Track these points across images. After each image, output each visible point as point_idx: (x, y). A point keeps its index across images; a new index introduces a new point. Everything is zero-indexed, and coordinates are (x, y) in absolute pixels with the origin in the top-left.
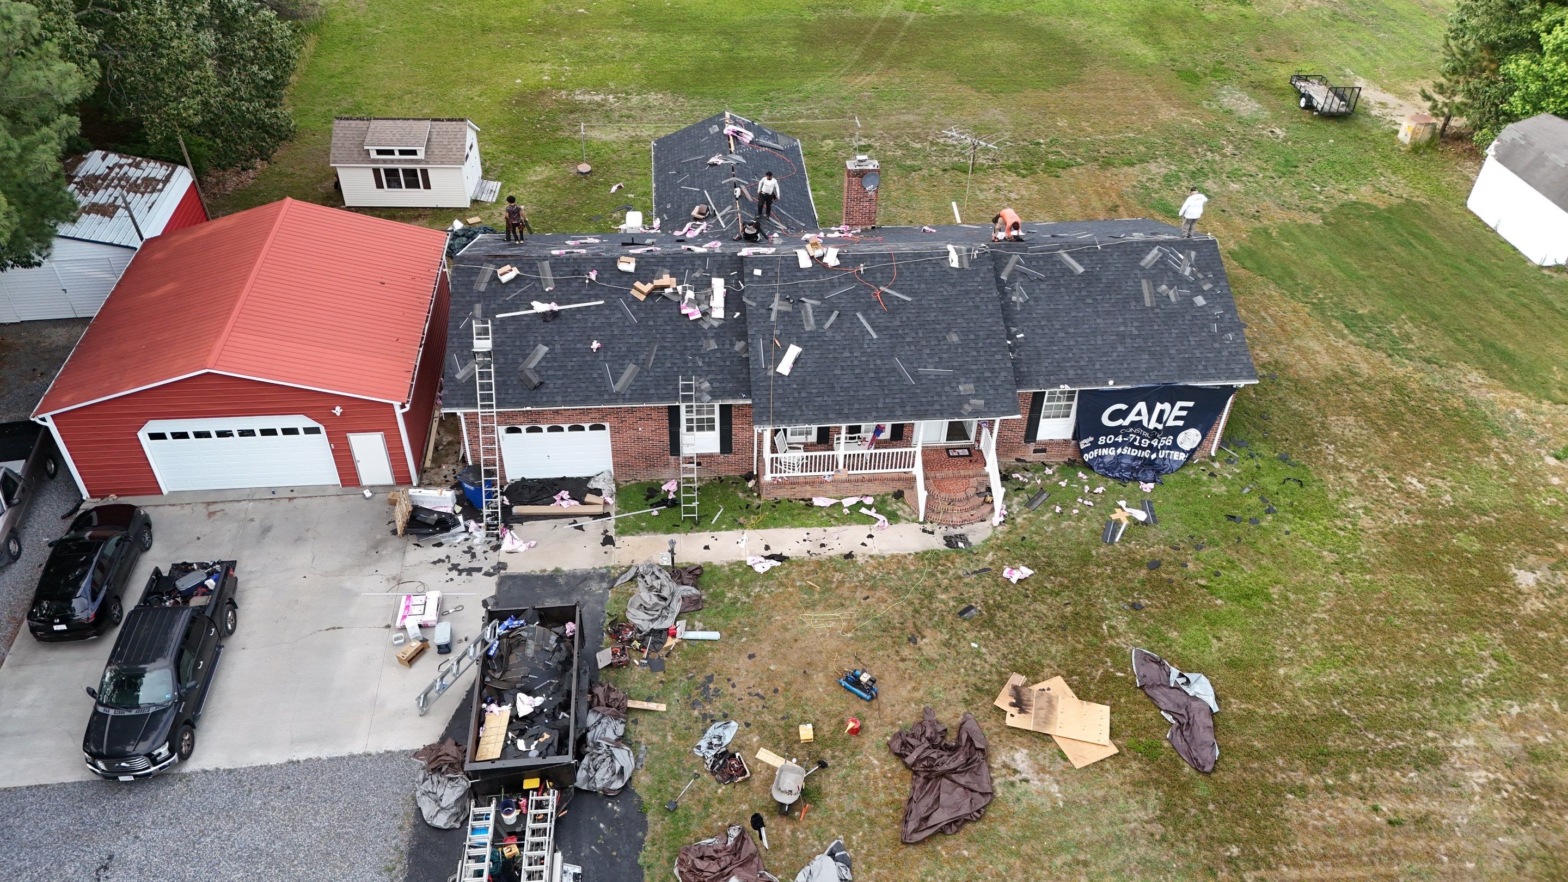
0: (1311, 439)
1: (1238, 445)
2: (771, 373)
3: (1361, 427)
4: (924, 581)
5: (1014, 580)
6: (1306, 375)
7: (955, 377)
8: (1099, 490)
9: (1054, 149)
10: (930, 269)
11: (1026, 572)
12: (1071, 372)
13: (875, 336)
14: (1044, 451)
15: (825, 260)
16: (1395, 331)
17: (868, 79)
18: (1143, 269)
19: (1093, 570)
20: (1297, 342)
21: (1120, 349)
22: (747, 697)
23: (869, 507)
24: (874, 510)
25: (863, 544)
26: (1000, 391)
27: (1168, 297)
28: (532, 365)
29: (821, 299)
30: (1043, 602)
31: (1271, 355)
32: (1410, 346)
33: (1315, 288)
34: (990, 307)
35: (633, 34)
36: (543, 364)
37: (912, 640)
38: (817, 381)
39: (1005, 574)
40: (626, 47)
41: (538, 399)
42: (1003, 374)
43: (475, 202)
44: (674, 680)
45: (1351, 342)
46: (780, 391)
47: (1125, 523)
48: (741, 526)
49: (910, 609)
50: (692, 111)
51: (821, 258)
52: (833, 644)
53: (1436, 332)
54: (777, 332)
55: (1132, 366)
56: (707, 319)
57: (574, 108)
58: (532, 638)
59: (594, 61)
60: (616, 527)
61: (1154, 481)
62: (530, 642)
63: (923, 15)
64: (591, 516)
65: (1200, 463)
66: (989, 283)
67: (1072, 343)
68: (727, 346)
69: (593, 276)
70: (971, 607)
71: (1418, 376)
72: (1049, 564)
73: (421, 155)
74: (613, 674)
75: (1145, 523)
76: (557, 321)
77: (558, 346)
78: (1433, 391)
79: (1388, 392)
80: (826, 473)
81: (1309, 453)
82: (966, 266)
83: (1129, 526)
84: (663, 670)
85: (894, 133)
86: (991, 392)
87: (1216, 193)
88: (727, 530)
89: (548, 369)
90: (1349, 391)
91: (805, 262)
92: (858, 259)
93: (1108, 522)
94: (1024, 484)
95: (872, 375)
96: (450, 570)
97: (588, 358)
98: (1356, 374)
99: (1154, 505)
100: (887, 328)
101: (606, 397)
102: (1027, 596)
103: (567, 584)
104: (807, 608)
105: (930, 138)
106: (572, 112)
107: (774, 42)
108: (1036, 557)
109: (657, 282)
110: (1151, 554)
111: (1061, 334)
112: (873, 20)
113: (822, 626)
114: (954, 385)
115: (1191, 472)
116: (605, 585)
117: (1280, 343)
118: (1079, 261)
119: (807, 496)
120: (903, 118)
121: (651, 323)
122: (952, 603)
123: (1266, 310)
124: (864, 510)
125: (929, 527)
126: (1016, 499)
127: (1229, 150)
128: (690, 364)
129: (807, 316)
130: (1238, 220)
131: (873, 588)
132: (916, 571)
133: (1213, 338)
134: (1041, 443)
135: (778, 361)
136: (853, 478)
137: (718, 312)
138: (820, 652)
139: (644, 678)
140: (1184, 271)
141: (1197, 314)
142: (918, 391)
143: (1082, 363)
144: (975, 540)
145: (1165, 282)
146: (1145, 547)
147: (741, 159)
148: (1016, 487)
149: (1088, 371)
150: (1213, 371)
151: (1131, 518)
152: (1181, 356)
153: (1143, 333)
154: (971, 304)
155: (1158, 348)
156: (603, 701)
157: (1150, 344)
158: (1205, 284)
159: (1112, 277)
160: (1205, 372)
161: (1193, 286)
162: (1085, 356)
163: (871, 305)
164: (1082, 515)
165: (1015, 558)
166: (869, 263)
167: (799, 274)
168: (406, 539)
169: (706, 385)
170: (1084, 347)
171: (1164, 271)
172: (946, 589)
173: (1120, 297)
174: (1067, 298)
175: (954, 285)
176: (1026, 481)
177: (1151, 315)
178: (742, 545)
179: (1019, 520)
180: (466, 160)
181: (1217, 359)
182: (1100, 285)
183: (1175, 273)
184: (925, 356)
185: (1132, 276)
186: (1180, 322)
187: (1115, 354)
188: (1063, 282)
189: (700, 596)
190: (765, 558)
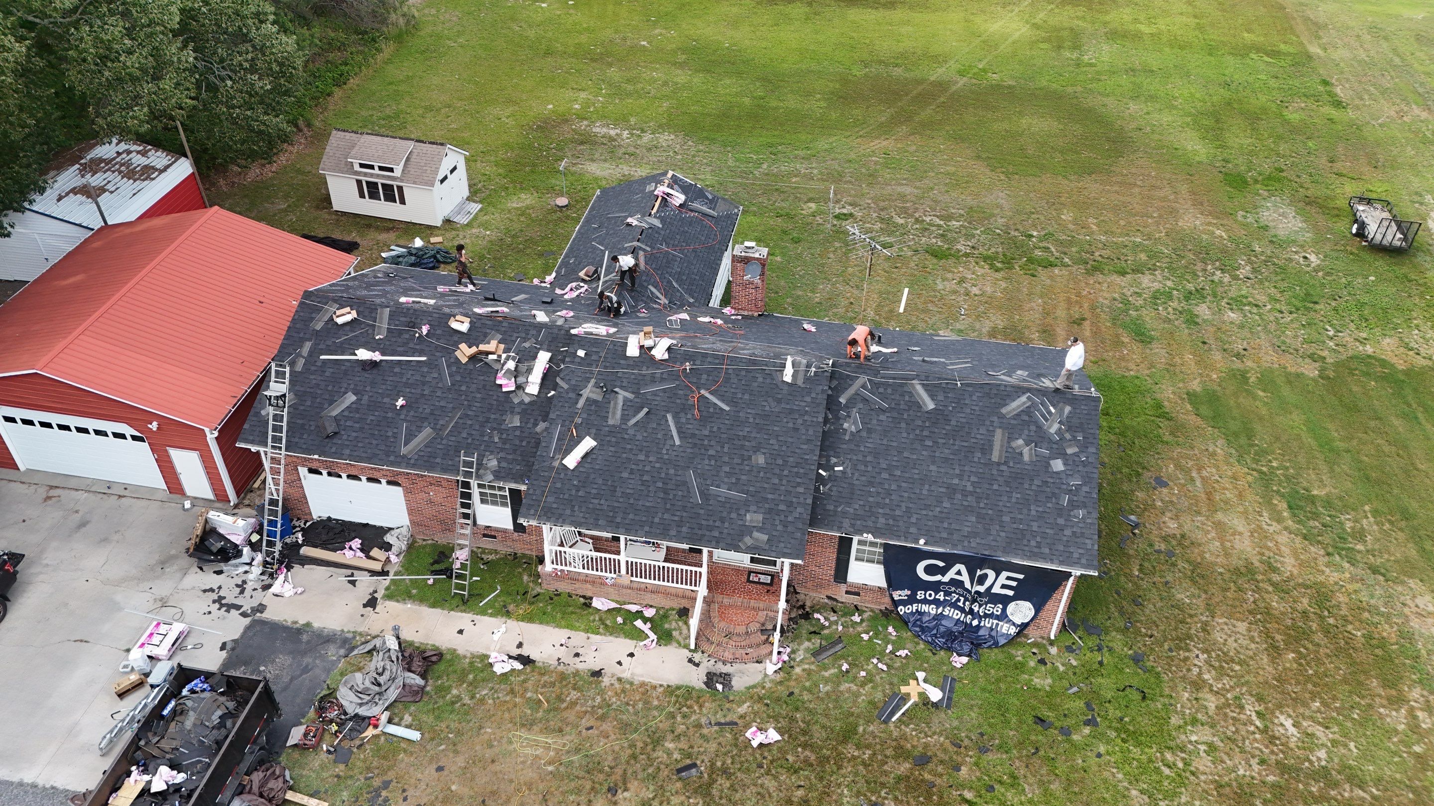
0: (1182, 642)
1: (1092, 630)
2: (556, 464)
3: (1252, 639)
4: (659, 721)
5: (755, 744)
6: (1213, 559)
7: (746, 503)
8: (903, 653)
9: (1044, 244)
10: (760, 380)
11: (773, 736)
12: (882, 520)
13: (677, 442)
14: (858, 594)
15: (653, 352)
16: (1348, 525)
17: (885, 143)
18: (1003, 417)
19: (851, 750)
20: (1220, 516)
21: (946, 504)
23: (645, 620)
24: (649, 625)
25: (620, 663)
26: (790, 529)
27: (1021, 454)
28: (334, 413)
29: (636, 393)
30: (775, 777)
31: (1180, 526)
32: (1360, 547)
33: (1273, 453)
34: (811, 432)
35: (679, 72)
36: (346, 413)
37: (613, 791)
38: (600, 481)
39: (748, 734)
40: (665, 83)
41: (327, 449)
42: (799, 510)
43: (447, 221)
44: (351, 777)
45: (1286, 528)
46: (559, 485)
47: (914, 699)
48: (508, 614)
49: (629, 752)
50: (694, 156)
51: (650, 349)
52: (530, 774)
53: (1400, 535)
54: (578, 420)
55: (953, 526)
56: (520, 392)
57: (586, 140)
58: (194, 709)
59: (629, 95)
60: (387, 589)
61: (969, 656)
62: (191, 713)
63: (974, 81)
64: (369, 571)
65: (1035, 644)
66: (818, 405)
67: (894, 487)
68: (530, 425)
69: (425, 330)
70: (694, 765)
71: (1351, 587)
72: (804, 732)
73: (398, 173)
74: (296, 755)
75: (936, 705)
76: (375, 371)
77: (366, 398)
78: (1364, 609)
79: (1305, 601)
80: (608, 575)
81: (1171, 658)
82: (800, 382)
83: (916, 705)
84: (346, 763)
85: (882, 204)
86: (780, 528)
87: (1204, 321)
88: (491, 615)
89: (348, 418)
90: (1258, 590)
91: (633, 350)
92: (689, 357)
93: (895, 695)
94: (823, 627)
95: (660, 485)
96: (214, 602)
97: (390, 415)
98: (1275, 570)
99: (957, 685)
100: (693, 435)
101: (392, 458)
102: (760, 766)
103: (308, 642)
104: (523, 725)
105: (917, 215)
106: (582, 143)
107: (809, 94)
108: (792, 719)
109: (483, 347)
110: (926, 746)
111: (885, 475)
112: (919, 82)
113: (528, 751)
114: (742, 512)
115: (1018, 654)
116: (342, 652)
117: (1199, 513)
118: (932, 397)
119: (589, 594)
120: (899, 189)
121: (463, 388)
122: (676, 756)
123: (1199, 470)
124: (639, 623)
125: (697, 657)
126: (807, 644)
127: (1245, 271)
128: (486, 438)
129: (615, 408)
130: (1217, 356)
131: (602, 718)
132: (657, 708)
133: (1060, 511)
134: (852, 585)
135: (568, 452)
136: (635, 585)
137: (533, 388)
138: (511, 781)
139: (323, 767)
140: (1050, 427)
141: (1049, 480)
142: (702, 512)
143: (898, 513)
144: (738, 683)
145: (1024, 436)
146: (922, 735)
147: (657, 223)
148: (812, 629)
149: (901, 523)
150: (1047, 551)
151: (923, 696)
152: (1015, 526)
153: (978, 490)
154: (791, 425)
155: (990, 512)
156: (255, 788)
157: (982, 505)
158: (1070, 446)
159: (964, 420)
160: (1036, 550)
161: (1055, 446)
162: (903, 504)
163: (685, 408)
164: (869, 679)
165: (769, 717)
166: (698, 362)
167: (622, 362)
168: (194, 560)
169: (494, 463)
170: (906, 495)
171: (1026, 424)
172: (679, 736)
173: (965, 444)
174: (905, 435)
175: (779, 401)
176: (827, 624)
177: (995, 472)
178: (496, 637)
179: (798, 670)
180: (442, 181)
181: (1056, 537)
182: (947, 427)
183: (1039, 427)
184: (723, 474)
185: (988, 423)
186: (1026, 486)
187: (938, 509)
188: (905, 416)
189: (425, 686)
190: (510, 657)
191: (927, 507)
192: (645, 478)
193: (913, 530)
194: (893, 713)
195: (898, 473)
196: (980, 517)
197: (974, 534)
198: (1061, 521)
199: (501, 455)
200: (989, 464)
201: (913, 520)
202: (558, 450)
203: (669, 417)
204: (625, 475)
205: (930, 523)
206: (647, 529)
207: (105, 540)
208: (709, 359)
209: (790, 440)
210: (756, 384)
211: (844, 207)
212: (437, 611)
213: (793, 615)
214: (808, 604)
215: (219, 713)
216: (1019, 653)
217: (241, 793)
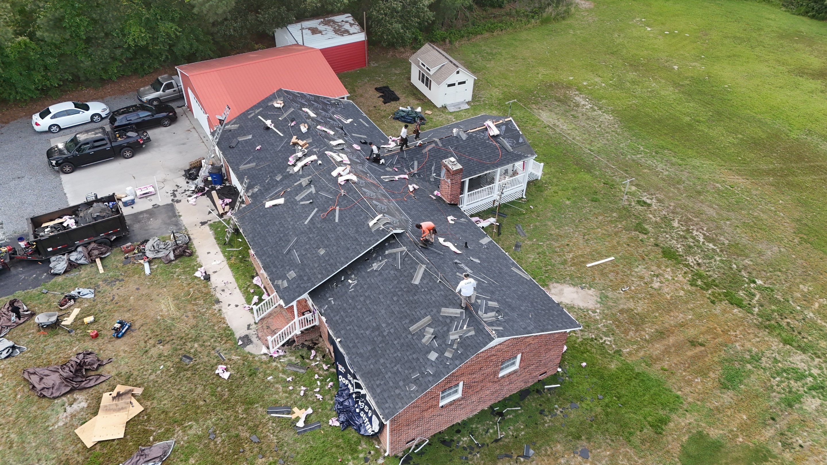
2: (264, 202)
4: (206, 335)
5: (217, 372)
7: (297, 266)
8: (319, 397)
9: (755, 292)
10: (362, 217)
11: (226, 375)
13: (306, 223)
15: (340, 178)
18: (439, 312)
19: (240, 408)
22: (111, 295)
23: (259, 298)
24: (257, 301)
25: (229, 305)
26: (297, 289)
27: (424, 336)
28: (240, 140)
29: (317, 192)
34: (352, 255)
35: (671, 89)
36: (243, 142)
37: (160, 342)
38: (268, 219)
39: (220, 366)
40: (652, 91)
41: (226, 152)
42: (309, 284)
43: (445, 107)
44: (119, 270)
46: (256, 211)
47: (293, 417)
48: (229, 259)
49: (184, 335)
51: (341, 176)
52: (152, 314)
54: (288, 190)
55: (359, 344)
56: (291, 167)
59: (622, 89)
60: (214, 222)
61: (341, 424)
64: (218, 212)
65: (377, 450)
66: (369, 245)
67: (359, 307)
69: (293, 124)
70: (191, 359)
72: (238, 386)
76: (265, 131)
77: (253, 139)
82: (373, 229)
83: (289, 419)
84: (124, 265)
87: (801, 409)
88: (225, 256)
89: (242, 144)
91: (334, 174)
92: (350, 189)
93: (290, 407)
94: (309, 358)
96: (173, 190)
97: (251, 150)
99: (318, 430)
100: (314, 224)
101: (236, 167)
102: (207, 381)
103: (172, 221)
104: (174, 297)
105: (692, 227)
106: (559, 101)
108: (242, 378)
109: (301, 142)
110: (266, 437)
111: (362, 299)
113: (163, 306)
114: (291, 268)
118: (422, 279)
121: (280, 155)
122: (192, 351)
124: (256, 297)
125: (254, 326)
126: (293, 358)
129: (304, 193)
130: (768, 432)
131: (195, 317)
132: (213, 330)
133: (407, 379)
135: (272, 199)
137: (297, 168)
138: (144, 311)
139: (118, 260)
140: (453, 334)
141: (421, 360)
142: (281, 257)
143: (347, 319)
144: (249, 348)
145: (436, 329)
146: (272, 432)
147: (464, 137)
148: (304, 355)
149: (342, 325)
150: (378, 391)
151: (298, 419)
152: (381, 367)
153: (387, 338)
154: (349, 246)
155: (380, 352)
156: (90, 249)
157: (380, 346)
158: (450, 352)
159: (421, 300)
160: (375, 386)
161: (443, 346)
162: (353, 318)
163: (324, 210)
164: (291, 393)
165: (238, 369)
166: (350, 194)
167: (327, 176)
168: (184, 173)
169: (256, 190)
170: (359, 314)
171: (446, 324)
172: (203, 345)
173: (408, 312)
174: (391, 287)
175: (357, 232)
176: (312, 358)
177: (403, 335)
178: (214, 263)
179: (274, 364)
180: (449, 86)
181: (390, 389)
182: (411, 298)
183: (448, 331)
184: (303, 248)
185: (429, 310)
186: (408, 354)
187: (362, 332)
188: (401, 279)
189: (173, 261)
190: (205, 272)
191: (360, 327)
192: (281, 229)
193: (343, 332)
194: (277, 413)
195: (368, 302)
196: (374, 350)
197: (361, 355)
198: (401, 383)
199: (262, 188)
200: (406, 329)
201: (348, 328)
202: (271, 197)
203: (316, 209)
204: (277, 223)
205: (352, 335)
206: (259, 249)
207: (181, 152)
208: (355, 195)
209: (341, 252)
210: (358, 218)
211: (651, 199)
212: (215, 241)
213: (306, 343)
214: (319, 345)
215: (98, 214)
216: (365, 446)
217: (85, 247)
